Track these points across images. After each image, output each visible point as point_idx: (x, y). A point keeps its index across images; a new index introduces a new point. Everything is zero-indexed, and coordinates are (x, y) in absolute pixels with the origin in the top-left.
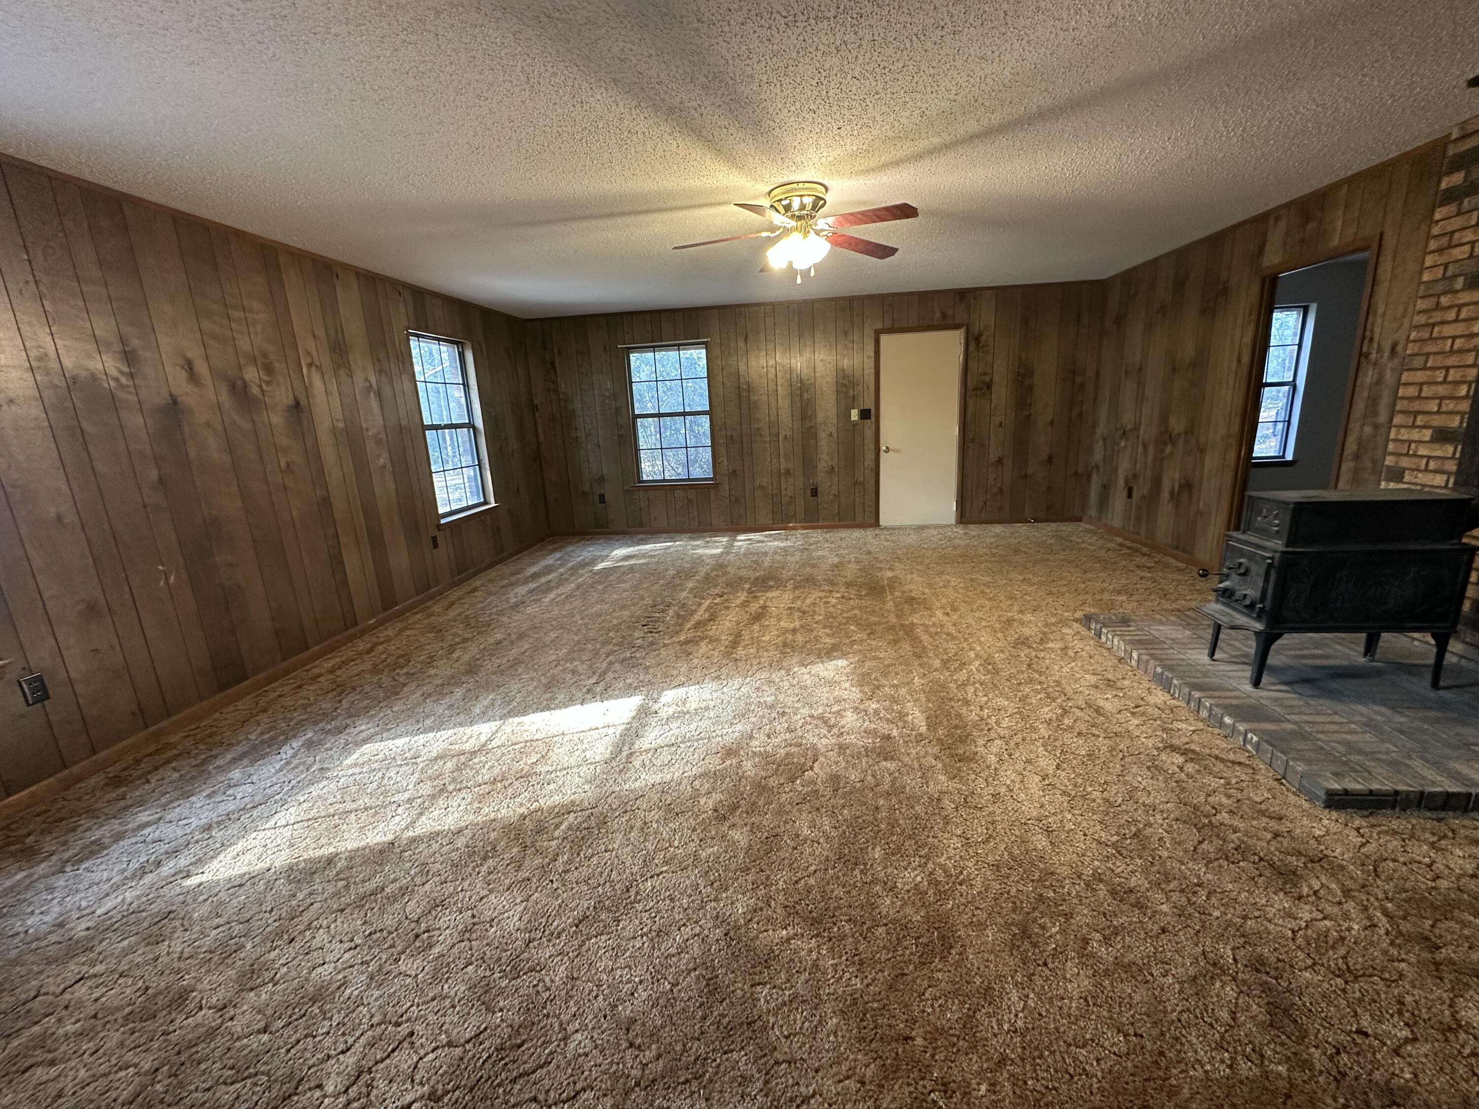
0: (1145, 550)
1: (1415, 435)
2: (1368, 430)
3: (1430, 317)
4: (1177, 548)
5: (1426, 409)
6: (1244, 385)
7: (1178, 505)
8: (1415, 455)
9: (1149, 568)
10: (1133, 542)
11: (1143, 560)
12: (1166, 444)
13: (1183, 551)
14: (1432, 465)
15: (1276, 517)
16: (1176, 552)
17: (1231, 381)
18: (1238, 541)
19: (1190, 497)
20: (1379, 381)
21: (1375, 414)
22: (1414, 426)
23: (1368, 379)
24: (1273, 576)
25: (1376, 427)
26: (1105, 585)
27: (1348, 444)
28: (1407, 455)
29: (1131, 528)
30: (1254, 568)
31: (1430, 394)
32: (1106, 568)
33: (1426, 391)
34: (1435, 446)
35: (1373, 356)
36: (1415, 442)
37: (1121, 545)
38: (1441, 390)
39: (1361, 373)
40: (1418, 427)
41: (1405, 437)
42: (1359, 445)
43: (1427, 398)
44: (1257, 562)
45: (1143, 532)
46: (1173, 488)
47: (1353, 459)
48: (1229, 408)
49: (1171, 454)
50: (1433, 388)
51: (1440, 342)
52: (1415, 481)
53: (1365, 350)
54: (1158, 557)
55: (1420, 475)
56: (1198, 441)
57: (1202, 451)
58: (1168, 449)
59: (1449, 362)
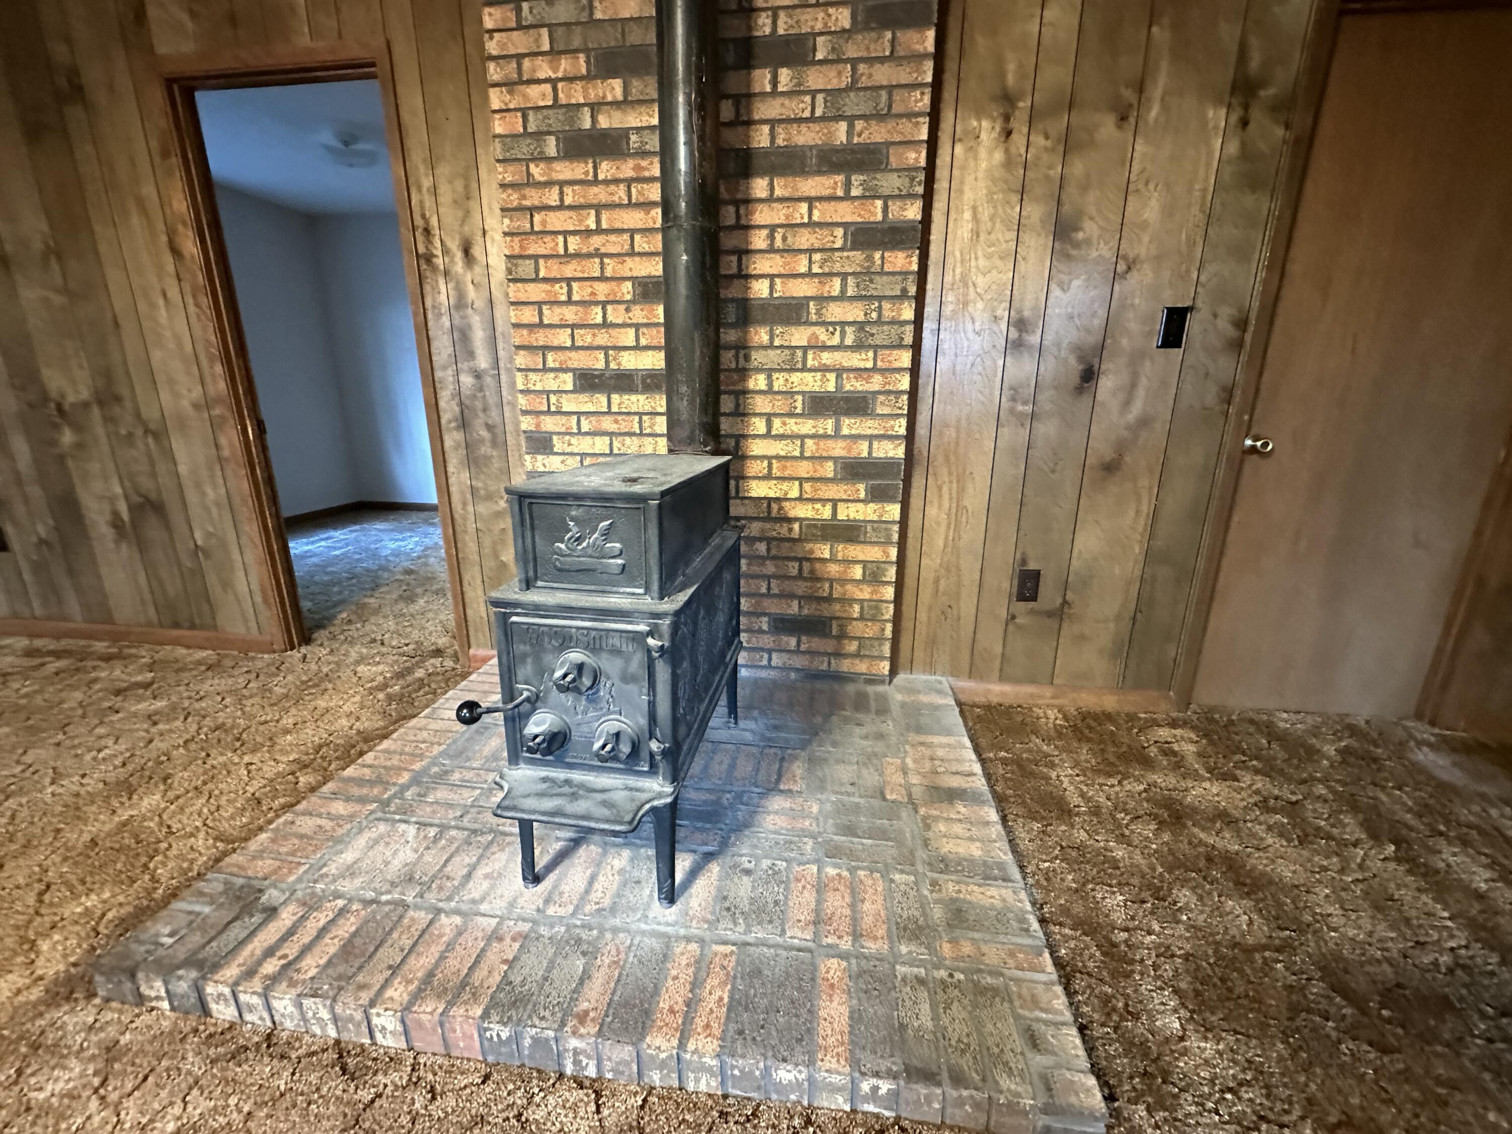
0: (100, 646)
1: (550, 382)
2: (467, 380)
3: (524, 197)
4: (176, 625)
5: (556, 343)
6: (205, 301)
7: (142, 546)
8: (559, 413)
9: (147, 686)
10: (58, 637)
11: (118, 673)
12: (56, 427)
13: (192, 627)
14: (585, 426)
15: (607, 534)
16: (175, 633)
17: (174, 293)
18: (537, 609)
19: (168, 527)
20: (461, 303)
21: (471, 355)
22: (545, 370)
23: (443, 298)
24: (663, 672)
25: (478, 375)
26: (71, 784)
27: (442, 404)
28: (549, 412)
29: (38, 611)
30: (610, 665)
31: (556, 320)
32: (32, 730)
33: (550, 315)
34: (583, 397)
35: (439, 261)
36: (555, 392)
37: (29, 653)
38: (570, 314)
39: (427, 288)
40: (552, 370)
41: (538, 387)
42: (461, 404)
43: (550, 326)
44: (616, 652)
45: (73, 607)
46: (116, 514)
47: (457, 428)
48: (189, 348)
49: (79, 446)
50: (557, 310)
51: (548, 239)
52: (569, 450)
53: (422, 249)
54: (145, 654)
55: (574, 440)
56: (138, 415)
57: (159, 434)
58: (67, 437)
59: (569, 270)
